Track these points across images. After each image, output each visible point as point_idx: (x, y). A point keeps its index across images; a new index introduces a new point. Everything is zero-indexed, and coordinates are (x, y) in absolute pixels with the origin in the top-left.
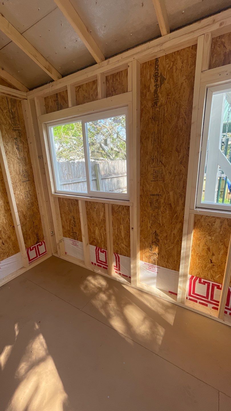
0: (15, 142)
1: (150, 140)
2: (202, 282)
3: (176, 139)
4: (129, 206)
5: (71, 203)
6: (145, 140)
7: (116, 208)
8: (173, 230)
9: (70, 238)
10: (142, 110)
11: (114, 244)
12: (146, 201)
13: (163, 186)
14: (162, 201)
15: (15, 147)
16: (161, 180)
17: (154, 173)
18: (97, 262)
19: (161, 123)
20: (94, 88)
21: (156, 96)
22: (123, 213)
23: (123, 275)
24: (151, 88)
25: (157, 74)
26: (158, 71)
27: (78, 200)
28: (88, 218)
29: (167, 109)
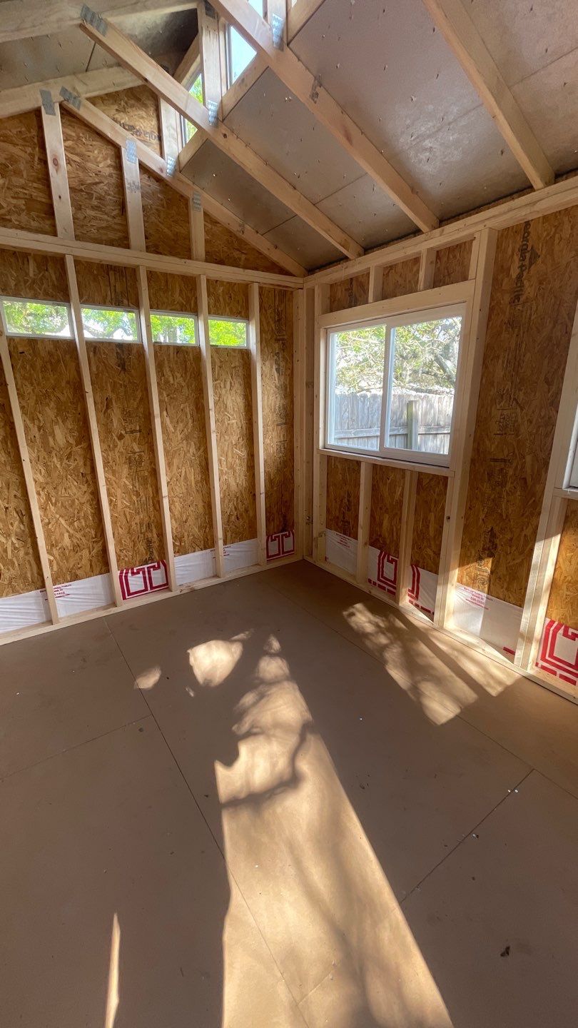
0: (276, 360)
1: (500, 361)
2: (570, 634)
3: (546, 362)
4: (447, 478)
5: (349, 468)
6: (492, 360)
7: (425, 482)
8: (525, 528)
9: (336, 530)
10: (492, 309)
11: (413, 549)
12: (482, 471)
13: (515, 444)
14: (511, 472)
15: (274, 367)
16: (512, 433)
17: (502, 420)
18: (379, 579)
19: (524, 333)
20: (415, 269)
21: (519, 285)
22: (437, 490)
23: (422, 608)
24: (512, 271)
25: (525, 247)
26: (528, 242)
27: (360, 462)
28: (373, 496)
29: (537, 308)
